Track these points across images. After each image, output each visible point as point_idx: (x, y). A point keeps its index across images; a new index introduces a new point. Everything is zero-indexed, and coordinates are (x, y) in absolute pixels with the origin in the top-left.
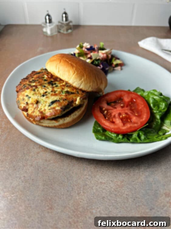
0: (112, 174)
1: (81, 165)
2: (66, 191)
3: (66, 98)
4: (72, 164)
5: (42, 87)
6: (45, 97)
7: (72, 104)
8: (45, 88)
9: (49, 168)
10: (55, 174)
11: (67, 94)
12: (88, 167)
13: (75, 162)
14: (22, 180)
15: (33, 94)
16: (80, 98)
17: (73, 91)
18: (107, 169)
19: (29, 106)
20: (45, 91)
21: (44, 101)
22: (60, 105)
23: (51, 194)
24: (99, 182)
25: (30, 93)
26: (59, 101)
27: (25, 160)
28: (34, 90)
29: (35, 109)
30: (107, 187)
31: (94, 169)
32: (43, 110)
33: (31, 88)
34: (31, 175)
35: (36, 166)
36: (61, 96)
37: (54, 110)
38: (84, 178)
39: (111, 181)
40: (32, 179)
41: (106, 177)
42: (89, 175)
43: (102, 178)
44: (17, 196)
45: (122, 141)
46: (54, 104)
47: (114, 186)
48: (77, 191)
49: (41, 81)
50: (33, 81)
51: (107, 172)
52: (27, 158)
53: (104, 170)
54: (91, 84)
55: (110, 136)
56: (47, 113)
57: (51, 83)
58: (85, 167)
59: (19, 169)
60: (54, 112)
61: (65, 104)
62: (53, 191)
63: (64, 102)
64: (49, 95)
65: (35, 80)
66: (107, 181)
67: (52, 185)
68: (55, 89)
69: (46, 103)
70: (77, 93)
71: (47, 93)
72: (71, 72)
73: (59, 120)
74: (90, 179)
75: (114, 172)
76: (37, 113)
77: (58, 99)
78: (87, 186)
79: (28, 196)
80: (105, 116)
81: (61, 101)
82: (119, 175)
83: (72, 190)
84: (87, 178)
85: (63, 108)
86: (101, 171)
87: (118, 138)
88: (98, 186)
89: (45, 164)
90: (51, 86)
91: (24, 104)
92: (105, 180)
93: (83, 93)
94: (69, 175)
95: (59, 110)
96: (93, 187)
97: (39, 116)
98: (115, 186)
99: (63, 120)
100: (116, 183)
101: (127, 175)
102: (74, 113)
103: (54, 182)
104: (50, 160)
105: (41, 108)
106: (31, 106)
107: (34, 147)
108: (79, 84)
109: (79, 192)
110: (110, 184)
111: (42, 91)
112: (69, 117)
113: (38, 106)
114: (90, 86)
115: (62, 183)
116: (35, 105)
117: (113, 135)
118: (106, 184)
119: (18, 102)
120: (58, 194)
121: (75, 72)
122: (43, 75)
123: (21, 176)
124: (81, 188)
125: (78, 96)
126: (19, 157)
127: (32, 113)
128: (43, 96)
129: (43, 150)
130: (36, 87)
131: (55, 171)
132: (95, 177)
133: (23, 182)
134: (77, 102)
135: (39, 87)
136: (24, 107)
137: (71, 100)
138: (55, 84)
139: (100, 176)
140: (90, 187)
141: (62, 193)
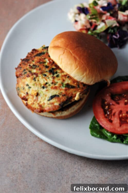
0: (99, 170)
1: (73, 159)
2: (57, 179)
3: (65, 94)
4: (65, 157)
5: (42, 76)
6: (45, 89)
7: (71, 100)
8: (46, 77)
9: (44, 158)
10: (49, 164)
11: (67, 88)
12: (79, 162)
13: (68, 156)
14: (20, 165)
15: (34, 85)
16: (80, 94)
17: (73, 85)
18: (96, 165)
19: (29, 96)
20: (46, 82)
21: (44, 95)
22: (59, 101)
23: (44, 180)
24: (86, 176)
25: (31, 82)
26: (58, 96)
27: (23, 148)
28: (34, 79)
29: (34, 101)
30: (92, 180)
31: (84, 164)
32: (42, 103)
33: (32, 76)
34: (28, 162)
35: (33, 155)
36: (60, 90)
37: (53, 105)
38: (73, 171)
39: (97, 176)
40: (29, 165)
41: (93, 173)
42: (78, 169)
43: (89, 173)
44: (17, 177)
45: (116, 141)
46: (53, 100)
47: (98, 181)
48: (66, 180)
49: (42, 68)
50: (34, 67)
51: (95, 168)
52: (25, 146)
53: (92, 166)
54: (94, 78)
55: (106, 135)
56: (46, 107)
57: (52, 72)
58: (76, 161)
59: (18, 155)
60: (53, 108)
61: (63, 100)
62: (46, 178)
63: (63, 98)
64: (49, 88)
65: (36, 66)
66: (94, 176)
67: (45, 172)
68: (56, 80)
69: (46, 97)
70: (77, 86)
71: (47, 85)
72: (74, 66)
73: (57, 113)
74: (78, 173)
75: (102, 169)
76: (36, 106)
77: (57, 94)
78: (75, 178)
79: (26, 178)
80: (105, 112)
81: (61, 96)
82: (105, 172)
83: (62, 179)
84: (76, 171)
85: (62, 104)
86: (90, 167)
87: (113, 138)
88: (85, 179)
89: (40, 154)
90: (52, 75)
91: (24, 93)
92: (92, 175)
93: (84, 87)
94: (61, 166)
95: (58, 106)
96: (80, 179)
97: (38, 109)
98: (100, 181)
99: (61, 113)
100: (101, 179)
101: (112, 174)
102: (73, 108)
103: (47, 170)
104: (45, 150)
105: (41, 101)
106: (31, 97)
107: (31, 136)
108: (80, 78)
109: (68, 181)
110: (95, 178)
111: (42, 81)
112: (67, 111)
113: (38, 99)
114: (92, 80)
115: (54, 172)
116: (35, 98)
117: (109, 134)
118: (92, 178)
119: (18, 89)
120: (50, 180)
121: (77, 67)
122: (45, 59)
123: (20, 161)
124: (69, 178)
125: (78, 91)
126: (17, 144)
127: (31, 104)
128: (43, 88)
129: (39, 140)
130: (37, 75)
131: (49, 161)
132: (83, 171)
133: (21, 167)
134: (76, 98)
135: (40, 75)
136: (24, 96)
137: (70, 96)
138: (56, 73)
139: (88, 171)
140: (77, 179)
141: (54, 180)
